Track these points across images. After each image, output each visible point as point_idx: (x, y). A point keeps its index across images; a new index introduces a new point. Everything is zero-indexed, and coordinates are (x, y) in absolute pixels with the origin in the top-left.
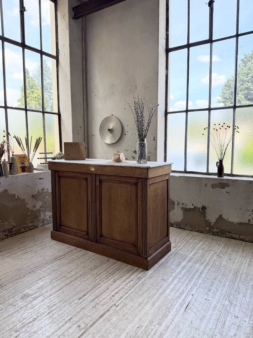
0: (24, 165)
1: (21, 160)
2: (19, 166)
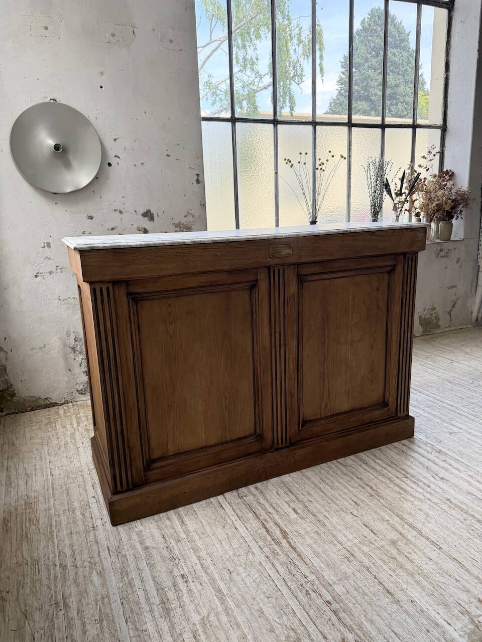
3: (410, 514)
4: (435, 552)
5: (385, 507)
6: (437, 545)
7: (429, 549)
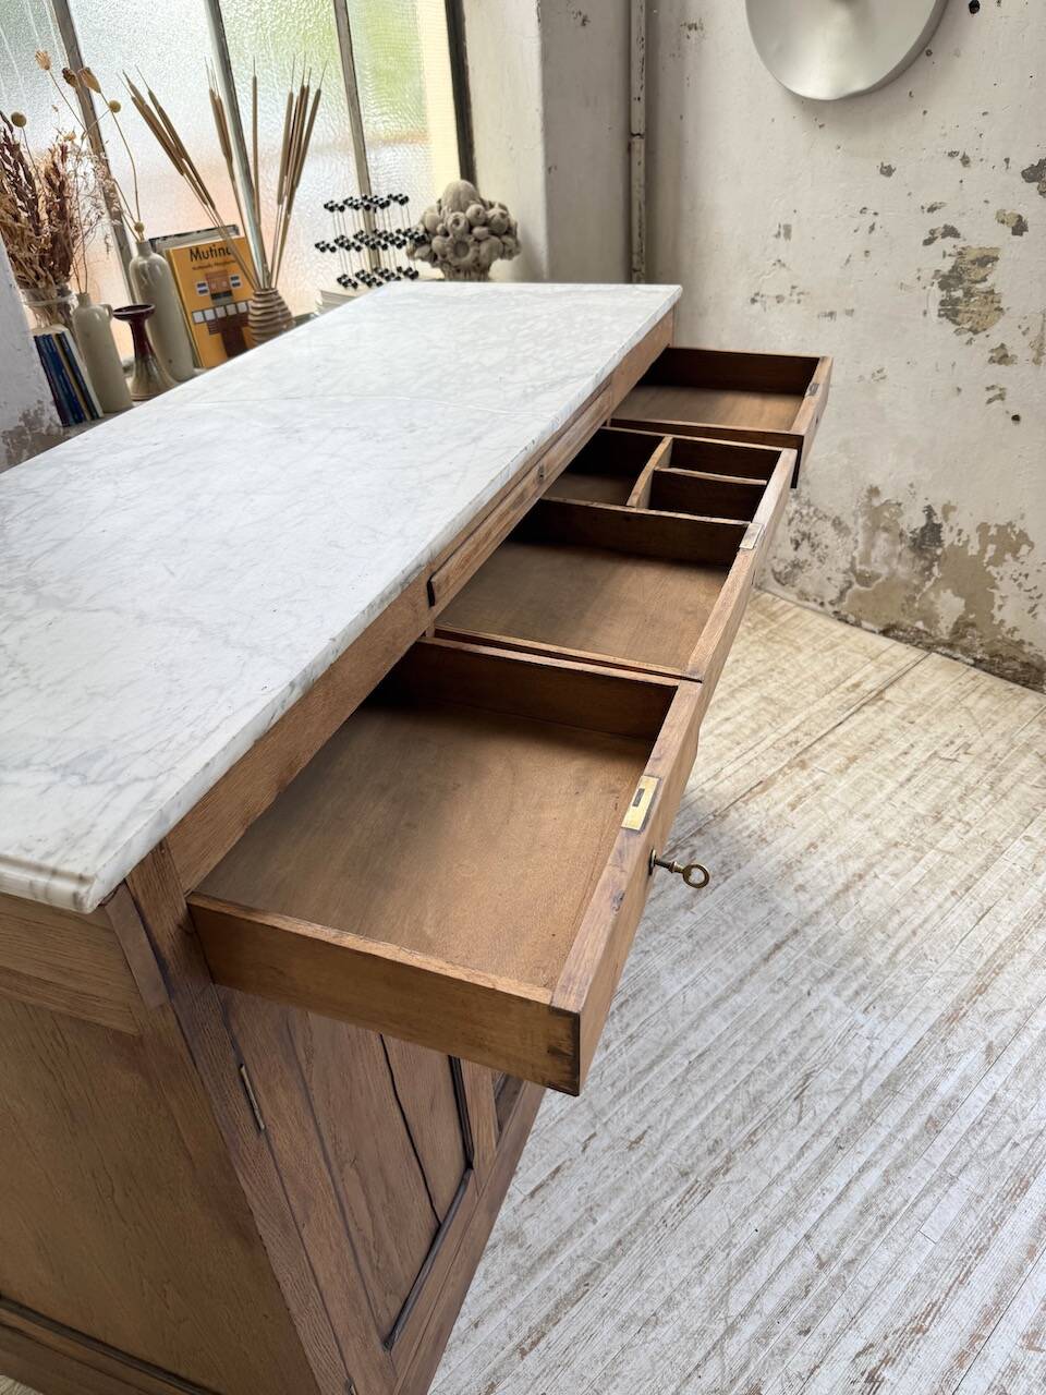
0: (231, 310)
1: (208, 277)
2: (198, 317)
3: (640, 1275)
4: (504, 1337)
5: (647, 1212)
6: (535, 1344)
7: (513, 1323)
